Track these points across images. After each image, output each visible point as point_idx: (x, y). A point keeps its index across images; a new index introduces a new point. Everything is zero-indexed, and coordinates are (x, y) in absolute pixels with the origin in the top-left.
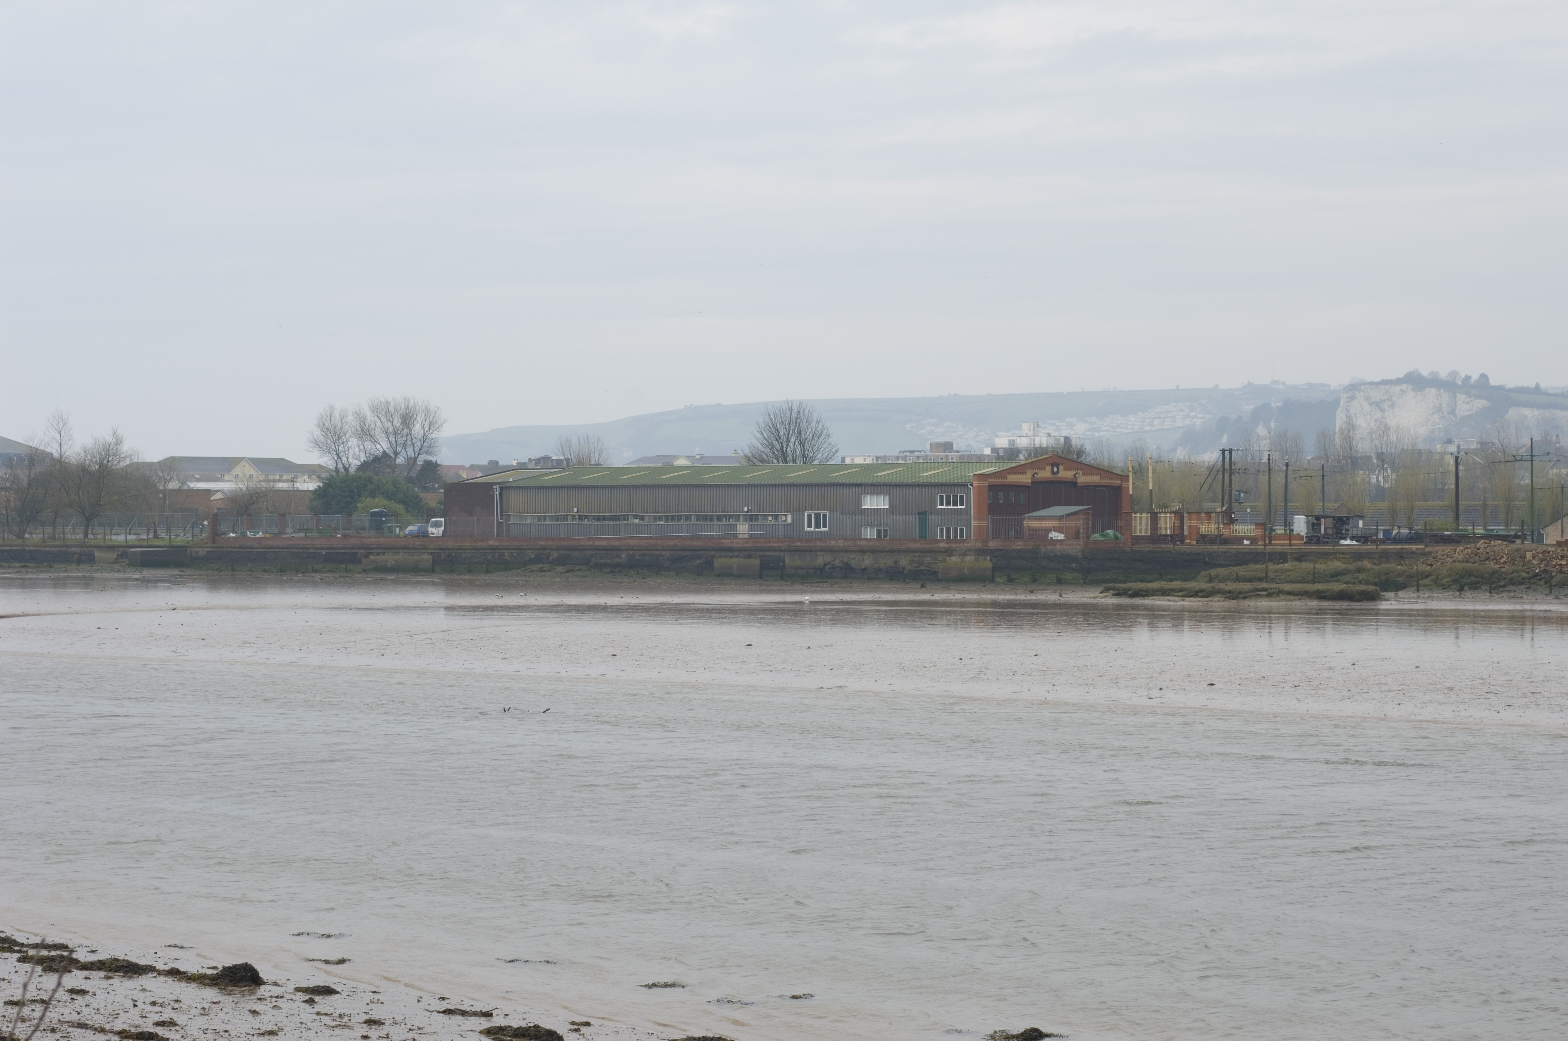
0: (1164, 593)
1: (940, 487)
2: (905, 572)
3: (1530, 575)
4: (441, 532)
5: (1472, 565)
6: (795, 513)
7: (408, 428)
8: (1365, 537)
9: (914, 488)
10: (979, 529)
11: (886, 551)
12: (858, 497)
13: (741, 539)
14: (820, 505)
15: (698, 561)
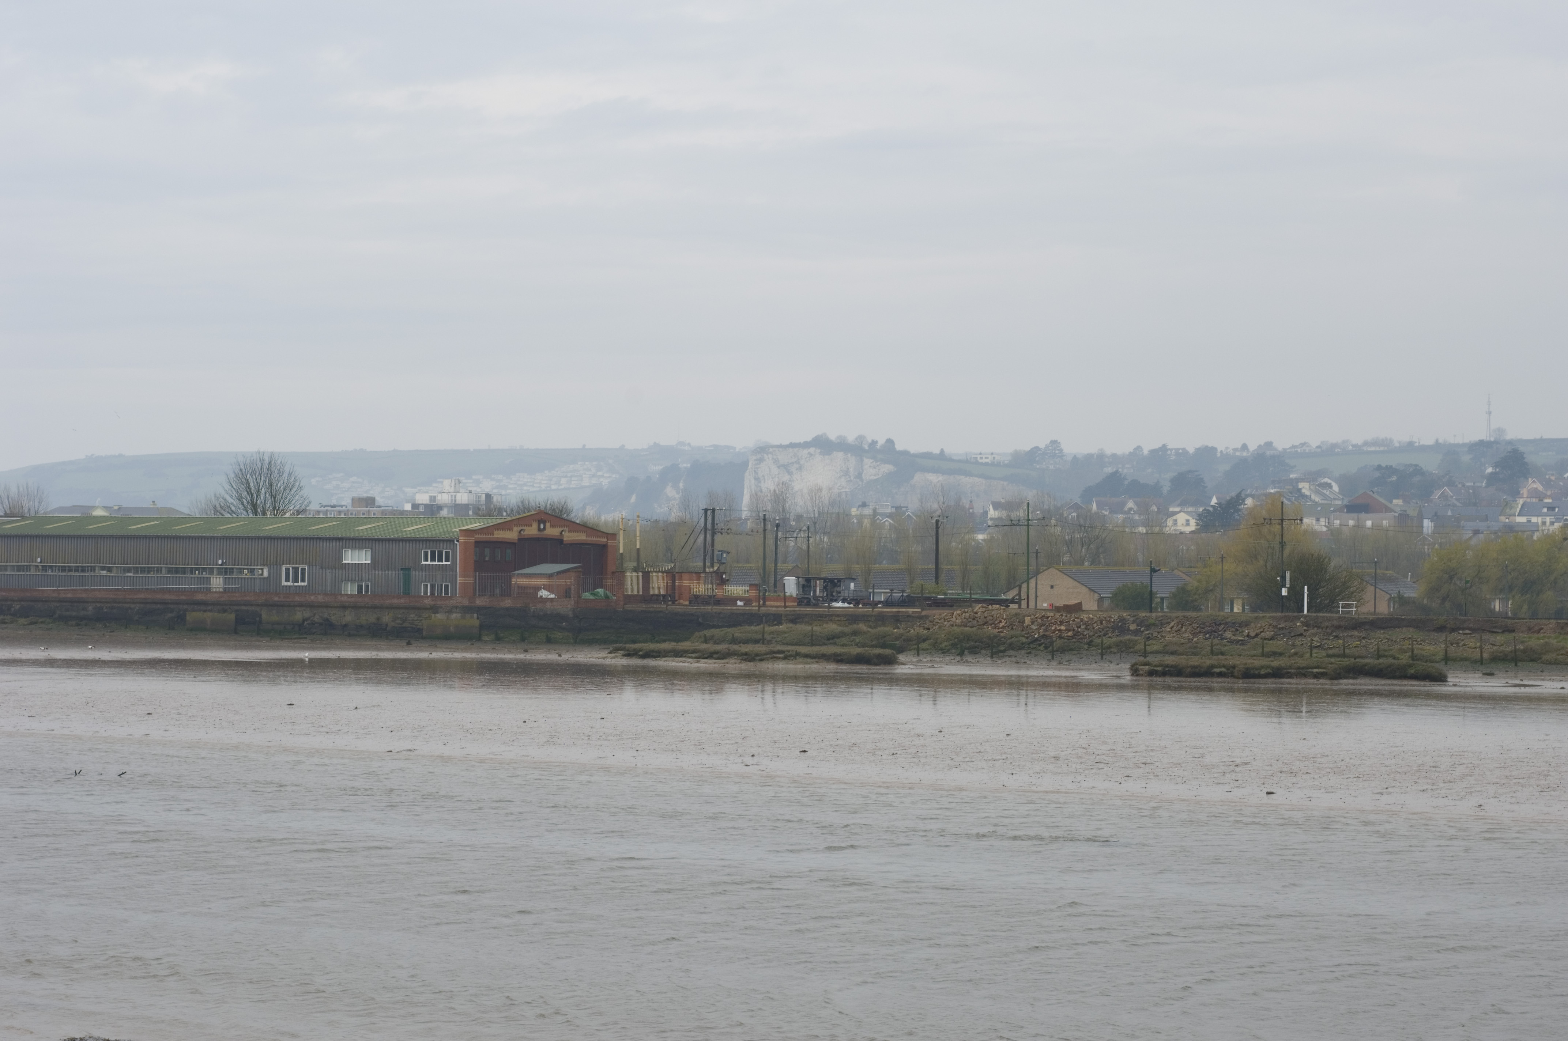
0: (677, 654)
1: (424, 542)
2: (388, 629)
3: (1029, 640)
5: (970, 629)
6: (272, 566)
8: (857, 599)
9: (397, 542)
10: (464, 585)
11: (368, 608)
12: (339, 551)
13: (216, 592)
14: (298, 558)
15: (170, 615)
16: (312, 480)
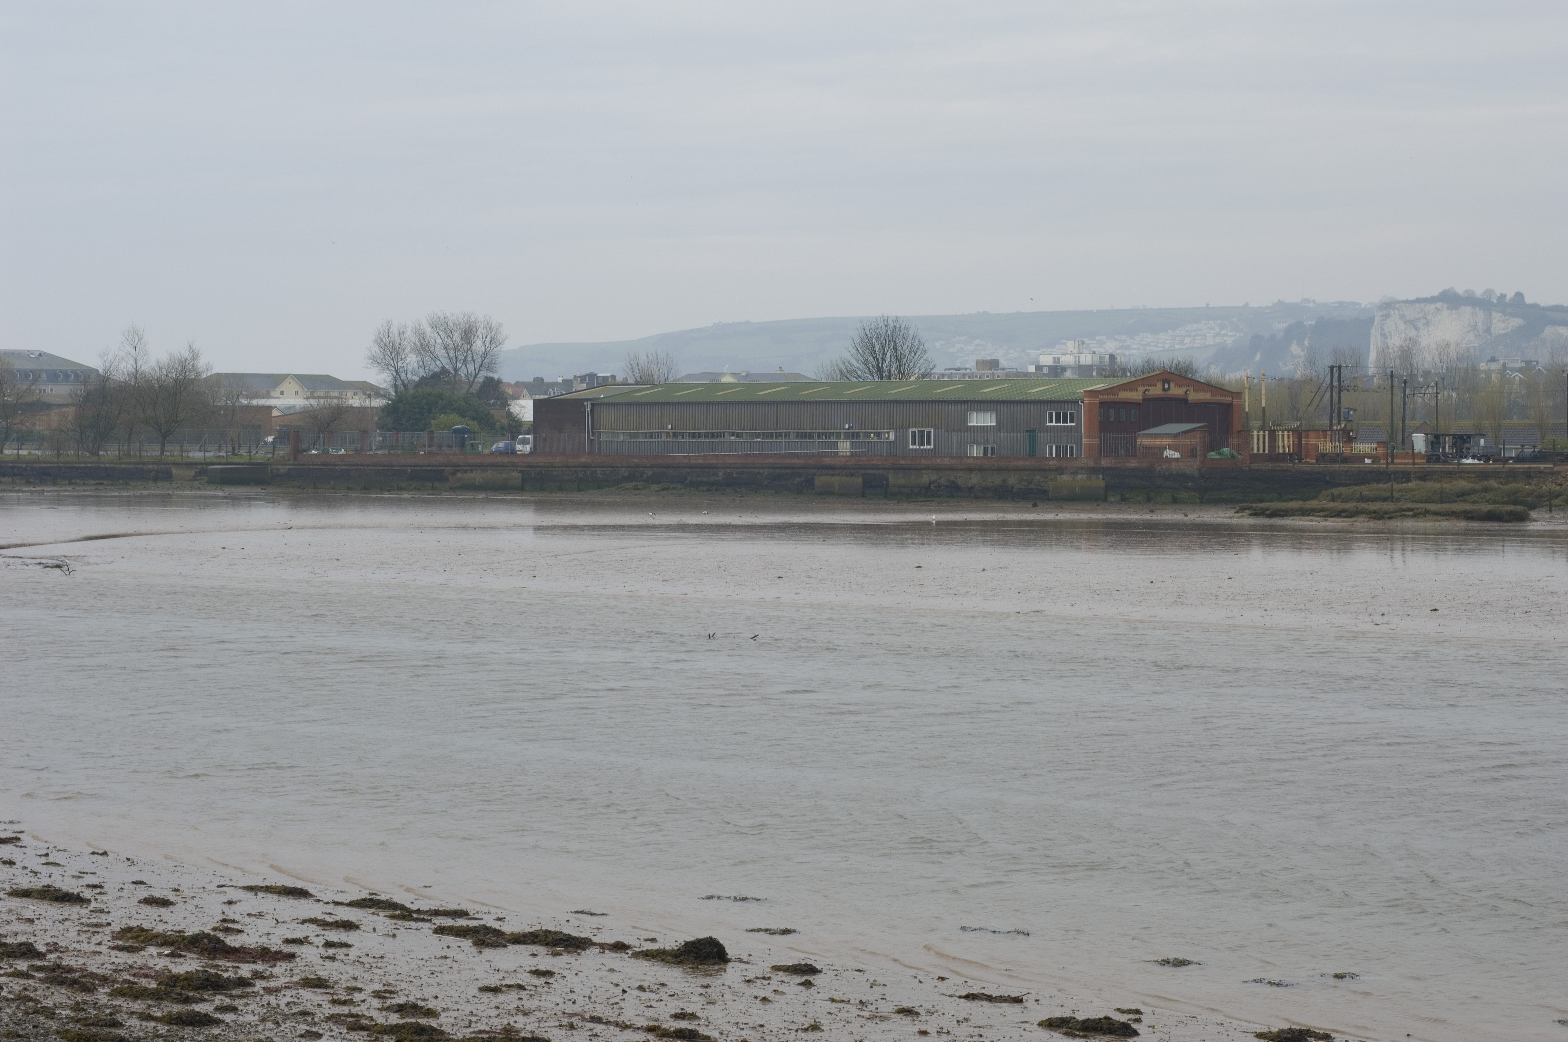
0: (1304, 513)
1: (1049, 404)
2: (1014, 490)
4: (529, 449)
6: (898, 430)
7: (469, 343)
8: (1487, 456)
9: (1022, 404)
10: (1089, 446)
11: (994, 470)
12: (964, 414)
13: (843, 456)
14: (924, 422)
15: (798, 479)
16: (936, 344)
